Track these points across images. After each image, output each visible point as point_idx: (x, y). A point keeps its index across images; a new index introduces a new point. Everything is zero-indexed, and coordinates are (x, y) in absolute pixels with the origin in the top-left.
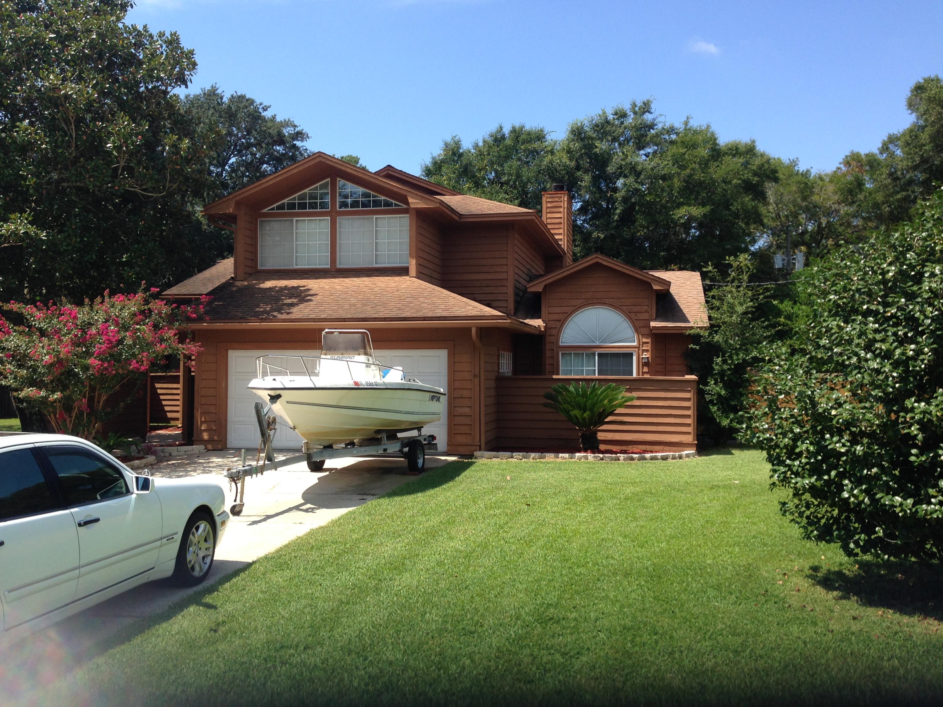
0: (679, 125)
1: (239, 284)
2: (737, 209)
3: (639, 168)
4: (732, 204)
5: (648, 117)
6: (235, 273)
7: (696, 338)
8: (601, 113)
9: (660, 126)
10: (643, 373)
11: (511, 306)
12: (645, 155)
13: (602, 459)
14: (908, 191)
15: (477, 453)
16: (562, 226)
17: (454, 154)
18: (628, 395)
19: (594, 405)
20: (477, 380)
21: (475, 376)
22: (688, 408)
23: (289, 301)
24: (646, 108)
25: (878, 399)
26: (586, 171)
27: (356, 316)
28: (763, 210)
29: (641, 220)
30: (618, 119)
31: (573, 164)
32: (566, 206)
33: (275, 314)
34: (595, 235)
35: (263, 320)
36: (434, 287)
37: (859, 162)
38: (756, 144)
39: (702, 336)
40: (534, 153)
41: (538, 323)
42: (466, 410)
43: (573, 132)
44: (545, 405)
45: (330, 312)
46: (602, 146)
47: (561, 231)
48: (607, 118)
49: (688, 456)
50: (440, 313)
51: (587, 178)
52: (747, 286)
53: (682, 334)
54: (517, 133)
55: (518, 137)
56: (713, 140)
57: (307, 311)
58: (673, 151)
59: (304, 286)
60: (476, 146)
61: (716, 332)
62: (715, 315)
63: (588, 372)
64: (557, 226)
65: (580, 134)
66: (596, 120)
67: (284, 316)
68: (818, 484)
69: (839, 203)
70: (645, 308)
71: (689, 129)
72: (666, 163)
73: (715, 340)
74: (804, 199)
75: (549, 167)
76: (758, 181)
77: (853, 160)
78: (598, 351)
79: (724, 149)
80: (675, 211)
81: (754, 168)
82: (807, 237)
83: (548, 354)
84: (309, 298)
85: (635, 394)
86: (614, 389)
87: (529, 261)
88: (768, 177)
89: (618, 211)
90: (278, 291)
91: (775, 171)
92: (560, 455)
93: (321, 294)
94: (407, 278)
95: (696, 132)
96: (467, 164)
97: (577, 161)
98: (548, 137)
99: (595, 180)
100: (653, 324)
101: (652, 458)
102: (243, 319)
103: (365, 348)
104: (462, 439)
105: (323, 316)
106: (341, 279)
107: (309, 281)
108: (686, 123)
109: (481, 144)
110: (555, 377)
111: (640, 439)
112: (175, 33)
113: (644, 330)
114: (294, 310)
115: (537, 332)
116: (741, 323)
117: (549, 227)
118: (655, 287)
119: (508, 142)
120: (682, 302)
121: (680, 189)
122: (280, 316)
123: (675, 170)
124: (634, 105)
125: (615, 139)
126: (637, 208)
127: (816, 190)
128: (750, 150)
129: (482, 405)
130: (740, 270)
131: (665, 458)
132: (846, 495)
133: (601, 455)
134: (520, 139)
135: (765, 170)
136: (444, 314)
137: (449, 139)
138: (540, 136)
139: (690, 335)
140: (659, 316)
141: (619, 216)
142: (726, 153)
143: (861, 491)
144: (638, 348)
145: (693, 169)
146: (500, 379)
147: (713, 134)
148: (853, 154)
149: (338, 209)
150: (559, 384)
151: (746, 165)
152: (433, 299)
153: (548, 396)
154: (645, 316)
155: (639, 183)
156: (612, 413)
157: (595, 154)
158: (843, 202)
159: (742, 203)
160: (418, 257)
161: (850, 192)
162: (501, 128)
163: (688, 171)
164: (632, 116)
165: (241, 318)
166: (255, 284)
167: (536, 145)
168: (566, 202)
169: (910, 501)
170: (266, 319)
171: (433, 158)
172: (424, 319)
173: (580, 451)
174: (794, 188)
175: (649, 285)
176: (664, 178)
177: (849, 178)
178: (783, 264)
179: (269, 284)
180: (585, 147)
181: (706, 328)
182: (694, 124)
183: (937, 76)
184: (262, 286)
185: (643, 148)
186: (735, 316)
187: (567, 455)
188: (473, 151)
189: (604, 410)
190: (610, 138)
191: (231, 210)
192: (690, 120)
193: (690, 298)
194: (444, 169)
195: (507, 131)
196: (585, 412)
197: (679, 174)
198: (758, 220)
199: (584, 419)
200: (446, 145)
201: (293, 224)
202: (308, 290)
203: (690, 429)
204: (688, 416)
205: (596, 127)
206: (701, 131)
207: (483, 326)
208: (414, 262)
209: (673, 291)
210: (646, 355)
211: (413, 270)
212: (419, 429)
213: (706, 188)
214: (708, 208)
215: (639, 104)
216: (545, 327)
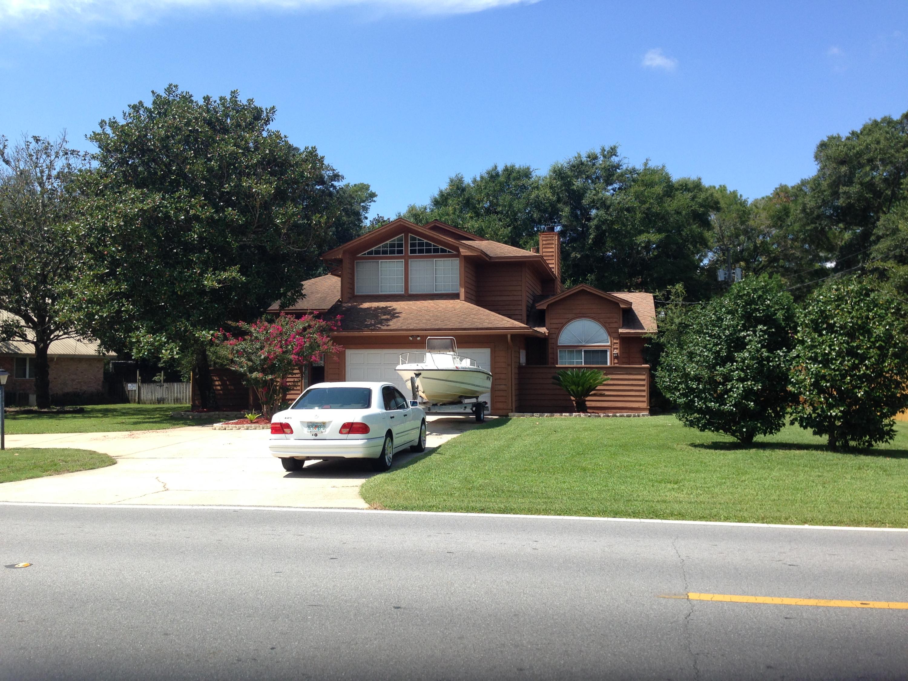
0: (640, 167)
1: (345, 305)
2: (687, 234)
3: (608, 202)
4: (683, 230)
5: (614, 159)
6: (342, 298)
7: (649, 340)
8: (577, 155)
9: (624, 167)
10: (614, 363)
11: (525, 318)
12: (613, 189)
13: (590, 416)
14: (816, 223)
15: (510, 414)
16: (554, 258)
17: (458, 188)
18: (606, 377)
19: (584, 383)
20: (510, 368)
21: (508, 365)
22: (644, 385)
23: (384, 317)
24: (613, 152)
25: (706, 367)
26: (565, 203)
27: (433, 327)
28: (707, 234)
29: (609, 243)
30: (590, 161)
31: (555, 198)
32: (556, 243)
33: (379, 326)
34: (573, 255)
35: (372, 330)
36: (478, 307)
37: (787, 193)
38: (702, 181)
39: (653, 339)
40: (523, 188)
41: (543, 330)
42: (503, 387)
43: (555, 172)
44: (553, 384)
45: (415, 325)
46: (578, 183)
47: (553, 262)
48: (581, 161)
49: (643, 415)
50: (486, 325)
51: (567, 209)
52: (682, 305)
53: (640, 338)
54: (509, 171)
55: (509, 175)
56: (667, 179)
57: (399, 324)
58: (635, 189)
59: (390, 307)
60: (475, 181)
61: (662, 336)
62: (661, 325)
63: (577, 363)
64: (550, 258)
65: (560, 173)
66: (573, 161)
67: (385, 328)
68: (687, 401)
69: (770, 228)
70: (615, 320)
71: (648, 169)
72: (629, 198)
73: (661, 341)
74: (743, 223)
75: (536, 200)
76: (703, 211)
77: (782, 191)
78: (583, 349)
79: (676, 186)
80: (637, 238)
81: (700, 201)
82: (746, 254)
83: (550, 351)
84: (397, 315)
85: (610, 377)
86: (596, 373)
87: (534, 286)
88: (712, 208)
89: (592, 237)
90: (374, 311)
91: (717, 203)
92: (564, 414)
93: (404, 312)
94: (458, 301)
95: (654, 172)
96: (469, 197)
97: (558, 195)
98: (534, 174)
99: (573, 210)
100: (621, 331)
101: (621, 416)
102: (359, 329)
103: (453, 348)
104: (500, 405)
105: (411, 327)
106: (414, 302)
107: (392, 303)
108: (646, 164)
109: (478, 179)
110: (557, 366)
111: (613, 406)
112: (315, 147)
113: (615, 335)
114: (391, 323)
115: (544, 337)
116: (678, 330)
117: (545, 258)
118: (622, 306)
119: (502, 179)
120: (640, 315)
121: (641, 219)
122: (383, 328)
123: (636, 204)
124: (603, 150)
125: (588, 177)
126: (607, 234)
127: (751, 216)
128: (697, 186)
129: (513, 384)
130: (677, 295)
131: (629, 416)
132: (696, 404)
133: (589, 414)
134: (512, 177)
135: (709, 203)
136: (490, 326)
137: (453, 176)
138: (526, 174)
139: (645, 338)
140: (625, 326)
141: (593, 240)
142: (678, 189)
143: (702, 403)
144: (611, 347)
145: (651, 203)
146: (520, 367)
147: (667, 174)
148: (782, 187)
149: (409, 254)
150: (561, 370)
151: (693, 198)
152: (480, 316)
153: (554, 378)
154: (615, 325)
155: (609, 214)
156: (594, 389)
157: (573, 190)
158: (774, 226)
159: (691, 230)
160: (466, 288)
161: (779, 218)
162: (496, 167)
163: (647, 205)
164: (602, 158)
165: (358, 329)
166: (356, 305)
167: (524, 181)
168: (556, 241)
169: (718, 405)
170: (374, 329)
171: (441, 192)
172: (477, 329)
173: (575, 412)
174: (734, 215)
175: (618, 304)
176: (628, 210)
177: (778, 207)
178: (725, 277)
179: (366, 305)
180: (564, 185)
181: (655, 333)
182: (652, 165)
183: (838, 135)
184: (361, 306)
185: (611, 184)
186: (674, 325)
187: (568, 414)
188: (472, 185)
189: (590, 386)
190: (584, 176)
191: (340, 257)
192: (649, 162)
193: (646, 313)
194: (450, 202)
195: (500, 169)
196: (578, 387)
197: (640, 207)
198: (704, 243)
199: (578, 391)
200: (452, 181)
201: (378, 265)
202: (394, 309)
203: (645, 399)
204: (644, 391)
205: (573, 167)
206: (657, 171)
207: (514, 333)
208: (463, 290)
209: (633, 307)
210: (616, 351)
211: (462, 296)
212: (477, 398)
213: (662, 218)
214: (663, 235)
215: (607, 149)
216: (549, 333)
